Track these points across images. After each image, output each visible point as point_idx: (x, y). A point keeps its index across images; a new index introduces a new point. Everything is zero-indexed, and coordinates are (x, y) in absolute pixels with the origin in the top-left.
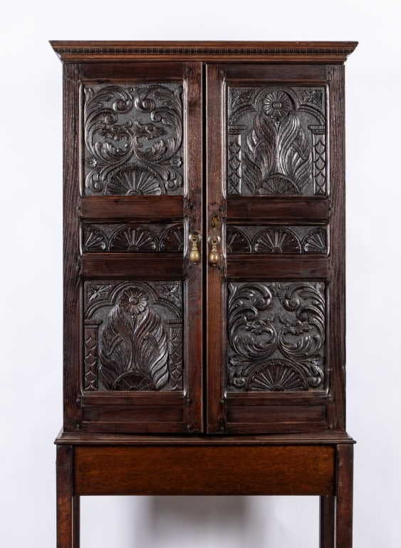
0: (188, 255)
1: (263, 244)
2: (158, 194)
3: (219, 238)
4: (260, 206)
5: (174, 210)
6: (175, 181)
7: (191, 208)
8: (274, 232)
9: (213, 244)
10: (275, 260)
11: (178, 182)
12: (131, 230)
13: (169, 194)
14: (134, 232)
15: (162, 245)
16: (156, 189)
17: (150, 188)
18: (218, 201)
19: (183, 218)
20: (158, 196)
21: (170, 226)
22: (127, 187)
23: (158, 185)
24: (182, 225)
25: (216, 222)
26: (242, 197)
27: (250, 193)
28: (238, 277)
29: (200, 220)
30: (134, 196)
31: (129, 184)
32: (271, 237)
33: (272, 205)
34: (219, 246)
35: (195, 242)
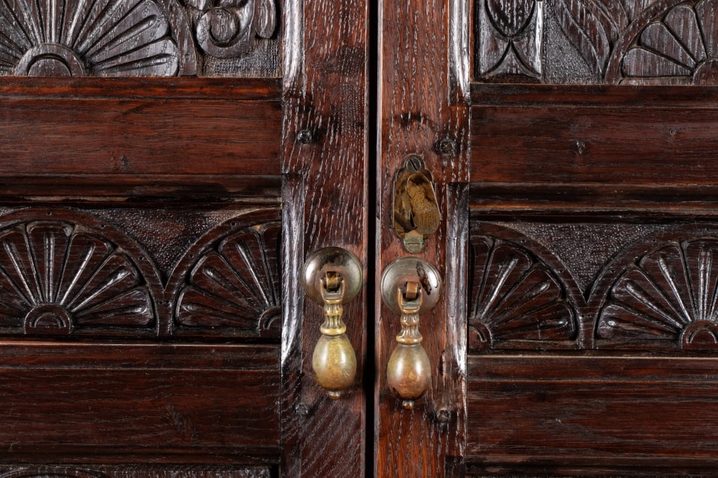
0: (302, 352)
1: (638, 307)
2: (167, 70)
3: (433, 279)
4: (628, 133)
5: (237, 149)
6: (245, 14)
7: (319, 137)
8: (693, 252)
9: (406, 307)
10: (696, 381)
11: (256, 18)
12: (38, 236)
13: (218, 69)
14: (51, 243)
15: (181, 306)
16: (153, 49)
17: (127, 42)
18: (432, 107)
19: (276, 186)
20: (162, 82)
21: (217, 218)
22: (18, 37)
23: (161, 31)
24: (273, 217)
25: (422, 207)
26: (547, 90)
27: (584, 70)
28: (519, 459)
29: (356, 196)
30: (49, 77)
31: (31, 23)
32: (677, 274)
33: (690, 130)
34: (431, 320)
35: (336, 298)
